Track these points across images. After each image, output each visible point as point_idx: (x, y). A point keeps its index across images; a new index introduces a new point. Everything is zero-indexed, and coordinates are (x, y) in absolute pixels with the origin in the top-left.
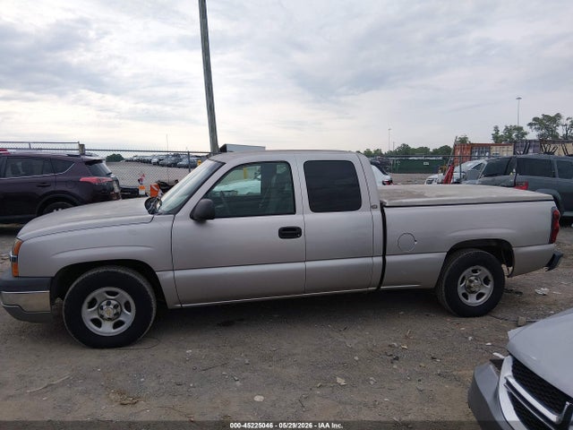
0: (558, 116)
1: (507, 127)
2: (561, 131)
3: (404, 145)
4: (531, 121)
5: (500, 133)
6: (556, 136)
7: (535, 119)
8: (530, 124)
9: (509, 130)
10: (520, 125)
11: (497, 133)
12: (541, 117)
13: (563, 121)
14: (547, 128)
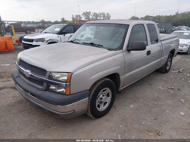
0: (90, 12)
1: (76, 15)
2: (91, 17)
3: (43, 20)
4: (83, 13)
5: (74, 17)
6: (89, 19)
7: (84, 13)
8: (82, 15)
9: (77, 16)
10: (79, 15)
11: (73, 17)
12: (85, 12)
13: (91, 14)
14: (87, 16)
